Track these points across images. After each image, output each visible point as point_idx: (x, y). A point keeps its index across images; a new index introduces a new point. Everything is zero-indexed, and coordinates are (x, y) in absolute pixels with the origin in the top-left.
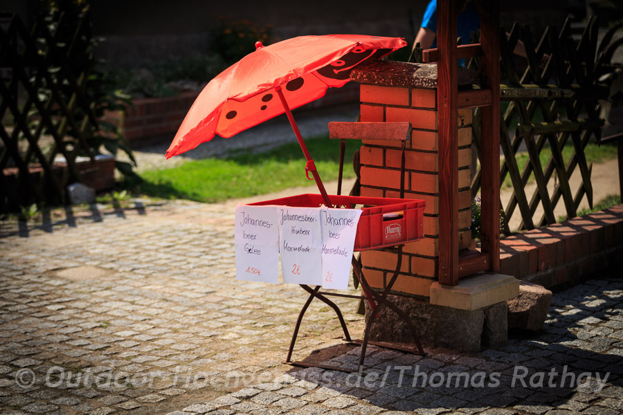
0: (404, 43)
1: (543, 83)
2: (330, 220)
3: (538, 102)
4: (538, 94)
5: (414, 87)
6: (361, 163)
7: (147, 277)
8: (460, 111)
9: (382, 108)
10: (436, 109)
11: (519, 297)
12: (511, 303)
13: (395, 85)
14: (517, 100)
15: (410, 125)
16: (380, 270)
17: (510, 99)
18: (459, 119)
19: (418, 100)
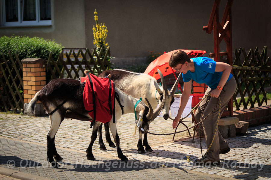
0: (205, 52)
1: (249, 66)
3: (248, 71)
4: (247, 68)
6: (194, 86)
11: (239, 124)
12: (237, 125)
14: (241, 70)
17: (239, 70)
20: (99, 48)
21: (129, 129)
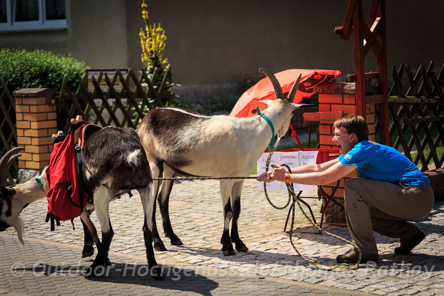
0: (339, 73)
1: (418, 96)
2: (303, 157)
3: (416, 105)
4: (415, 101)
5: (345, 94)
6: (320, 133)
7: (210, 204)
8: (368, 105)
9: (329, 105)
10: (355, 104)
13: (335, 94)
14: (404, 104)
15: (343, 112)
16: (331, 187)
17: (400, 104)
18: (367, 110)
19: (347, 100)
20: (151, 69)
21: (206, 212)
